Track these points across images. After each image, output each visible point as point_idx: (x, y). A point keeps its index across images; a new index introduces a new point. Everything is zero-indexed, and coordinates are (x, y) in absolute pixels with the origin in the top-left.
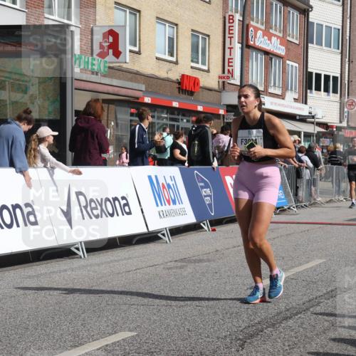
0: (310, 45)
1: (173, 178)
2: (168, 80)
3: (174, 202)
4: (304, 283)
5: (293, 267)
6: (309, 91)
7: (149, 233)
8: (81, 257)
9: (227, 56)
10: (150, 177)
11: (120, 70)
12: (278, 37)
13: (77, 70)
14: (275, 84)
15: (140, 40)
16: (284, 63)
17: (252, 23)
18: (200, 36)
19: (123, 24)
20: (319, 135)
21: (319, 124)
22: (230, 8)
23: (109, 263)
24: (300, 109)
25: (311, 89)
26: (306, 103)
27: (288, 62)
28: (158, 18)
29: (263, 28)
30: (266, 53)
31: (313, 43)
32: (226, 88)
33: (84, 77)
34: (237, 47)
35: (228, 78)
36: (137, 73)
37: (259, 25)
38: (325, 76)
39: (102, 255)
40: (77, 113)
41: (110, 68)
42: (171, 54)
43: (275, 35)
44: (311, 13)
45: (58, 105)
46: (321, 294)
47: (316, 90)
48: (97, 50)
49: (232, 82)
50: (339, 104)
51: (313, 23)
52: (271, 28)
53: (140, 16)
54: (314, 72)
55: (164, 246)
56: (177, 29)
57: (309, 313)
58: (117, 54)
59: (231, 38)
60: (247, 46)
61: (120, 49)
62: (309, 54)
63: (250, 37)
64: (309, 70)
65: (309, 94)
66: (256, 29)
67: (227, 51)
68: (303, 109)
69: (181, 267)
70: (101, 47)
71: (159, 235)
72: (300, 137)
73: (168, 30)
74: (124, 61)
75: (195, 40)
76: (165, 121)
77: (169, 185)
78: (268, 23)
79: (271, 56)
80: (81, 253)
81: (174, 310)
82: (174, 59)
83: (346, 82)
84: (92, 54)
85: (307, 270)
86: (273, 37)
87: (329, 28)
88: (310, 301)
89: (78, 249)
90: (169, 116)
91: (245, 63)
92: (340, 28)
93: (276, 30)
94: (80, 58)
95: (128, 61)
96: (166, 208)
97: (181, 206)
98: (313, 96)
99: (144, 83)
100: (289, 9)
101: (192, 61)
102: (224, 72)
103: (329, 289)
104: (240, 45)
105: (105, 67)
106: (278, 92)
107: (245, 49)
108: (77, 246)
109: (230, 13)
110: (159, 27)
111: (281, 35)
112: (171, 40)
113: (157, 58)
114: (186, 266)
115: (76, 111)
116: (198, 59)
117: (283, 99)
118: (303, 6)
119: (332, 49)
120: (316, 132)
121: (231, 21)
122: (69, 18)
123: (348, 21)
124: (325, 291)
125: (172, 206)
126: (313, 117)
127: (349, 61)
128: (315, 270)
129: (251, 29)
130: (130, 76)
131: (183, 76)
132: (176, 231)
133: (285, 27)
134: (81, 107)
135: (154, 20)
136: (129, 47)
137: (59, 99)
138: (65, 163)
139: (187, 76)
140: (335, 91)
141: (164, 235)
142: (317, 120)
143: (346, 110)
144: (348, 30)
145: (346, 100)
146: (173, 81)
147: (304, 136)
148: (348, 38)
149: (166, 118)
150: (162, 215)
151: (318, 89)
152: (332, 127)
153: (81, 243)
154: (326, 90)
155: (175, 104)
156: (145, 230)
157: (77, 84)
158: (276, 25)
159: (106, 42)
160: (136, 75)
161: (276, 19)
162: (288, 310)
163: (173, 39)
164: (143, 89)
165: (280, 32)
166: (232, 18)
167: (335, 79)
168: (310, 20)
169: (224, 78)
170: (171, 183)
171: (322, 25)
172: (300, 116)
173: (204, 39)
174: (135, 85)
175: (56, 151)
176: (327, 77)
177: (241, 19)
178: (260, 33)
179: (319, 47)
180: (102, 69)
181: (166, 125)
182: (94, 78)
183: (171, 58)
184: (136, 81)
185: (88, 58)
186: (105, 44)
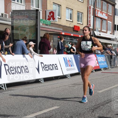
2: (70, 27)
3: (72, 66)
6: (115, 31)
7: (64, 75)
9: (89, 19)
10: (64, 58)
11: (55, 24)
12: (105, 13)
13: (41, 24)
14: (104, 28)
15: (61, 15)
17: (97, 9)
19: (56, 9)
22: (89, 4)
23: (51, 85)
26: (114, 35)
27: (108, 21)
28: (67, 7)
30: (101, 18)
31: (116, 15)
33: (43, 26)
34: (92, 17)
36: (60, 25)
37: (99, 10)
41: (51, 23)
42: (71, 19)
44: (116, 6)
45: (35, 35)
47: (117, 30)
48: (47, 18)
52: (103, 11)
53: (61, 7)
54: (117, 24)
55: (68, 80)
56: (73, 11)
58: (54, 19)
59: (90, 14)
61: (55, 17)
62: (115, 19)
63: (96, 13)
64: (115, 24)
68: (113, 37)
69: (74, 86)
70: (49, 17)
73: (70, 11)
75: (78, 14)
77: (70, 61)
78: (102, 9)
79: (103, 19)
80: (42, 82)
82: (72, 21)
84: (46, 19)
86: (103, 14)
89: (41, 80)
90: (70, 39)
91: (94, 22)
94: (42, 20)
96: (69, 68)
97: (74, 67)
99: (62, 28)
100: (109, 4)
101: (77, 21)
102: (87, 25)
106: (105, 31)
107: (95, 17)
110: (67, 11)
113: (66, 20)
116: (79, 20)
117: (107, 33)
120: (117, 44)
122: (38, 8)
125: (71, 67)
126: (116, 39)
129: (96, 11)
130: (58, 26)
131: (75, 26)
132: (72, 75)
133: (107, 10)
134: (42, 36)
135: (65, 8)
136: (57, 17)
137: (35, 33)
138: (37, 53)
141: (68, 76)
147: (113, 45)
150: (68, 70)
153: (42, 78)
155: (72, 35)
156: (62, 75)
157: (41, 28)
160: (60, 26)
163: (71, 14)
164: (62, 30)
166: (90, 7)
168: (116, 8)
170: (71, 60)
172: (112, 39)
173: (81, 14)
175: (35, 49)
177: (93, 8)
178: (99, 12)
180: (49, 24)
181: (69, 41)
182: (46, 27)
183: (70, 20)
184: (60, 28)
185: (44, 20)
186: (50, 16)
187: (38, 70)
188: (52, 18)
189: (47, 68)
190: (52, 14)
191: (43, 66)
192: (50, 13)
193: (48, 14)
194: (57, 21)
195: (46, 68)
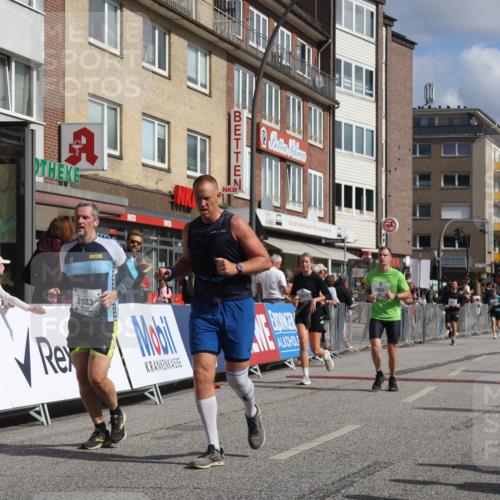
0: (337, 150)
1: (164, 319)
2: (157, 192)
3: (166, 351)
4: (334, 457)
5: (319, 435)
6: (337, 208)
7: (133, 391)
8: (43, 424)
9: (233, 162)
10: (134, 319)
11: (95, 179)
12: (297, 140)
13: (39, 179)
14: (294, 198)
15: (121, 142)
16: (305, 172)
17: (264, 121)
18: (199, 137)
19: (100, 121)
20: (351, 264)
21: (351, 250)
22: (235, 103)
23: (80, 431)
24: (326, 230)
25: (339, 205)
26: (334, 223)
27: (310, 171)
28: (144, 114)
29: (278, 127)
30: (283, 159)
31: (340, 147)
32: (232, 203)
33: (49, 188)
34: (246, 151)
35: (235, 190)
36: (118, 184)
37: (273, 125)
38: (357, 189)
39: (70, 421)
40: (39, 234)
41: (82, 176)
42: (162, 160)
43: (293, 138)
44: (337, 111)
45: (13, 224)
46: (355, 470)
47: (346, 206)
48: (66, 154)
49: (240, 195)
50: (374, 225)
51: (340, 123)
52: (289, 128)
53: (121, 112)
54: (343, 183)
55: (153, 408)
56: (169, 127)
57: (340, 496)
58: (92, 159)
59: (237, 140)
60: (257, 150)
61: (96, 152)
62: (336, 161)
63: (262, 139)
64: (337, 181)
65: (337, 212)
66: (270, 130)
67: (233, 156)
68: (330, 231)
69: (175, 437)
70: (72, 150)
71: (147, 394)
72: (326, 266)
73: (158, 130)
74: (100, 168)
75: (192, 142)
76: (154, 245)
77: (158, 329)
78: (284, 122)
79: (288, 163)
80: (43, 419)
81: (164, 493)
82: (165, 166)
83: (384, 197)
84: (59, 160)
85: (336, 439)
86: (291, 140)
87: (360, 129)
88: (341, 480)
89: (39, 413)
90: (159, 238)
91: (256, 172)
92: (374, 129)
93: (294, 131)
94: (44, 162)
95: (106, 167)
97: (174, 356)
98: (342, 213)
99: (126, 197)
100: (310, 105)
101: (189, 169)
102: (229, 183)
103: (366, 464)
104: (249, 149)
105: (76, 175)
106: (299, 208)
107: (256, 155)
108: (37, 409)
109: (236, 109)
110: (147, 126)
111: (301, 137)
112: (161, 142)
113: (144, 165)
114: (181, 434)
115: (37, 232)
116: (196, 166)
117: (305, 217)
118: (328, 102)
119: (365, 155)
120: (346, 260)
121: (237, 119)
122: (30, 113)
123: (384, 121)
124: (360, 467)
125: (163, 356)
126: (343, 241)
127: (386, 171)
128: (347, 439)
129: (263, 129)
130: (109, 187)
131: (177, 187)
132: (168, 389)
133: (305, 127)
134: (44, 226)
135: (139, 116)
136: (107, 151)
137: (15, 216)
139: (183, 188)
140: (370, 208)
141: (152, 393)
142: (347, 245)
143: (383, 232)
144: (384, 133)
145: (384, 219)
146: (164, 194)
147: (333, 264)
148: (384, 142)
149: (156, 241)
150: (149, 367)
151: (348, 205)
152: (367, 253)
153: (43, 405)
154: (359, 207)
155: (168, 224)
156: (127, 388)
157: (39, 197)
158: (294, 125)
159: (77, 143)
160: (116, 186)
161: (295, 117)
162: (312, 492)
163: (164, 140)
164: (126, 204)
165: (299, 133)
166: (238, 115)
167: (369, 192)
168: (337, 119)
169: (229, 190)
170: (162, 326)
171: (351, 126)
172: (326, 239)
173: (203, 141)
174: (115, 199)
175: (11, 284)
176: (359, 191)
177: (250, 116)
178: (274, 135)
179: (348, 152)
180: (73, 178)
181: (156, 250)
182: (62, 190)
183: (161, 165)
184: (117, 194)
185: (54, 164)
186: (77, 147)
187: (26, 368)
188: (84, 156)
189: (63, 359)
190: (84, 140)
191: (46, 353)
192: (77, 135)
193: (67, 139)
194: (106, 168)
195: (58, 360)
